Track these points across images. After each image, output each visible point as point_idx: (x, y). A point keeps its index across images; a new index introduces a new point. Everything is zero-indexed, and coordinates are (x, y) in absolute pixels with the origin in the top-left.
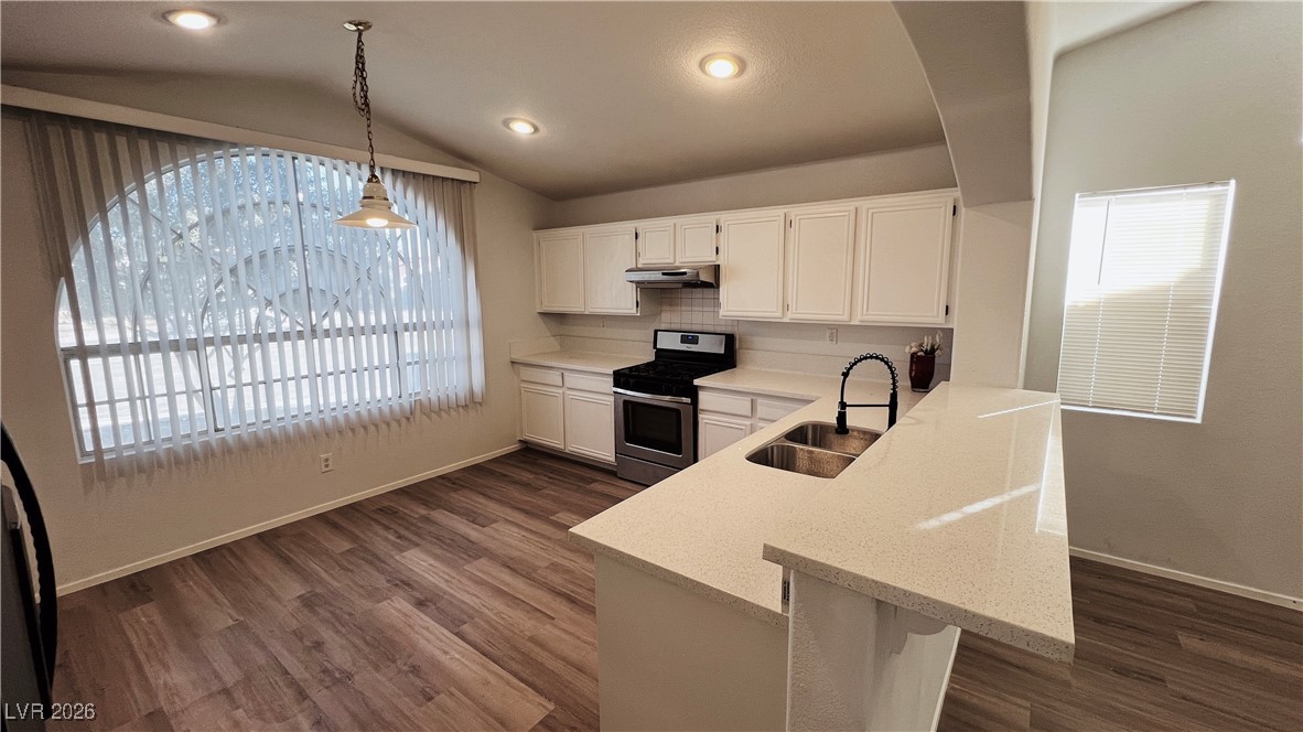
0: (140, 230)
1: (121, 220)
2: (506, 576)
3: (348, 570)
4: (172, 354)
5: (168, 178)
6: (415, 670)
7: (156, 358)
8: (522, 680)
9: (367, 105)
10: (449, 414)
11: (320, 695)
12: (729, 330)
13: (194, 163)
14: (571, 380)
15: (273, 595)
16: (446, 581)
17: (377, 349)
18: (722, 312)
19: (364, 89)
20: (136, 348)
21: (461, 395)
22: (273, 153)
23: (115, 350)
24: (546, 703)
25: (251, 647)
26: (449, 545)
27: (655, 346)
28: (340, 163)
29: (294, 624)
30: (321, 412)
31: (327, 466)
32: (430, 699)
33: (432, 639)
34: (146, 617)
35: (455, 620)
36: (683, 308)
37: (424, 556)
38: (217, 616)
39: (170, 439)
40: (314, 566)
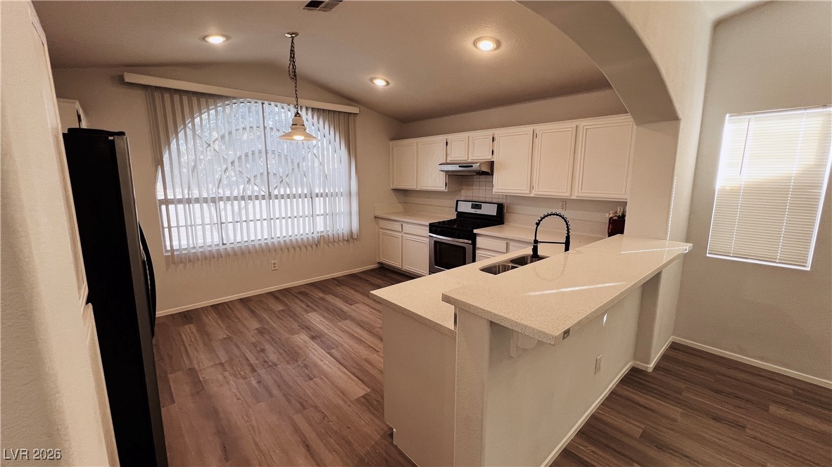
0: (192, 143)
1: (184, 137)
2: (359, 330)
3: (281, 319)
4: (205, 204)
5: (205, 116)
6: (306, 366)
7: (197, 206)
8: (357, 377)
9: (295, 76)
10: (338, 243)
11: (262, 372)
12: (500, 201)
13: (216, 108)
14: (407, 228)
15: (245, 326)
16: (328, 329)
17: (302, 206)
18: (494, 190)
19: (294, 68)
20: (189, 201)
21: (346, 234)
22: (253, 101)
23: (180, 201)
24: (367, 389)
25: (234, 347)
26: (332, 313)
27: (456, 210)
28: (285, 105)
29: (253, 340)
30: (272, 238)
31: (274, 267)
32: (311, 379)
33: (316, 354)
34: (189, 330)
35: (328, 347)
36: (474, 188)
37: (318, 317)
38: (219, 331)
39: (202, 247)
40: (265, 315)
